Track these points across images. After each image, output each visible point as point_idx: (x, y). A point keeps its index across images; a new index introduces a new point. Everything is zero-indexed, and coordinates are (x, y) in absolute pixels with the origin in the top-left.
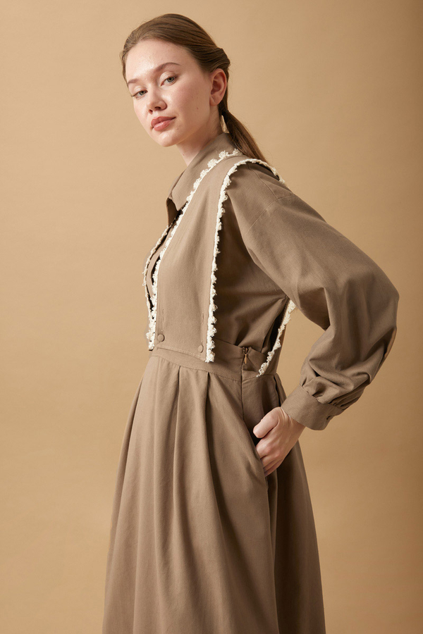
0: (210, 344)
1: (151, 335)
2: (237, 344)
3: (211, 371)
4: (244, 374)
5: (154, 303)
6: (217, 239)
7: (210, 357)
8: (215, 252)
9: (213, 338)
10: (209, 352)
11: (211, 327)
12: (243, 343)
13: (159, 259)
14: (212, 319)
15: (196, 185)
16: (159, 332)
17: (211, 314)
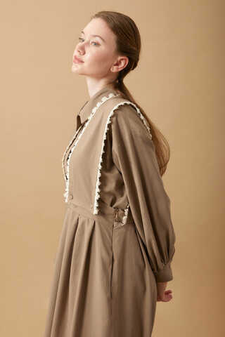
0: (96, 204)
1: (66, 195)
2: (111, 206)
3: (96, 219)
4: (115, 223)
5: (68, 177)
6: (103, 144)
7: (96, 211)
8: (102, 152)
9: (98, 201)
10: (95, 208)
11: (97, 194)
12: (114, 206)
13: (70, 152)
14: (98, 190)
15: (94, 110)
16: (71, 194)
17: (97, 187)
